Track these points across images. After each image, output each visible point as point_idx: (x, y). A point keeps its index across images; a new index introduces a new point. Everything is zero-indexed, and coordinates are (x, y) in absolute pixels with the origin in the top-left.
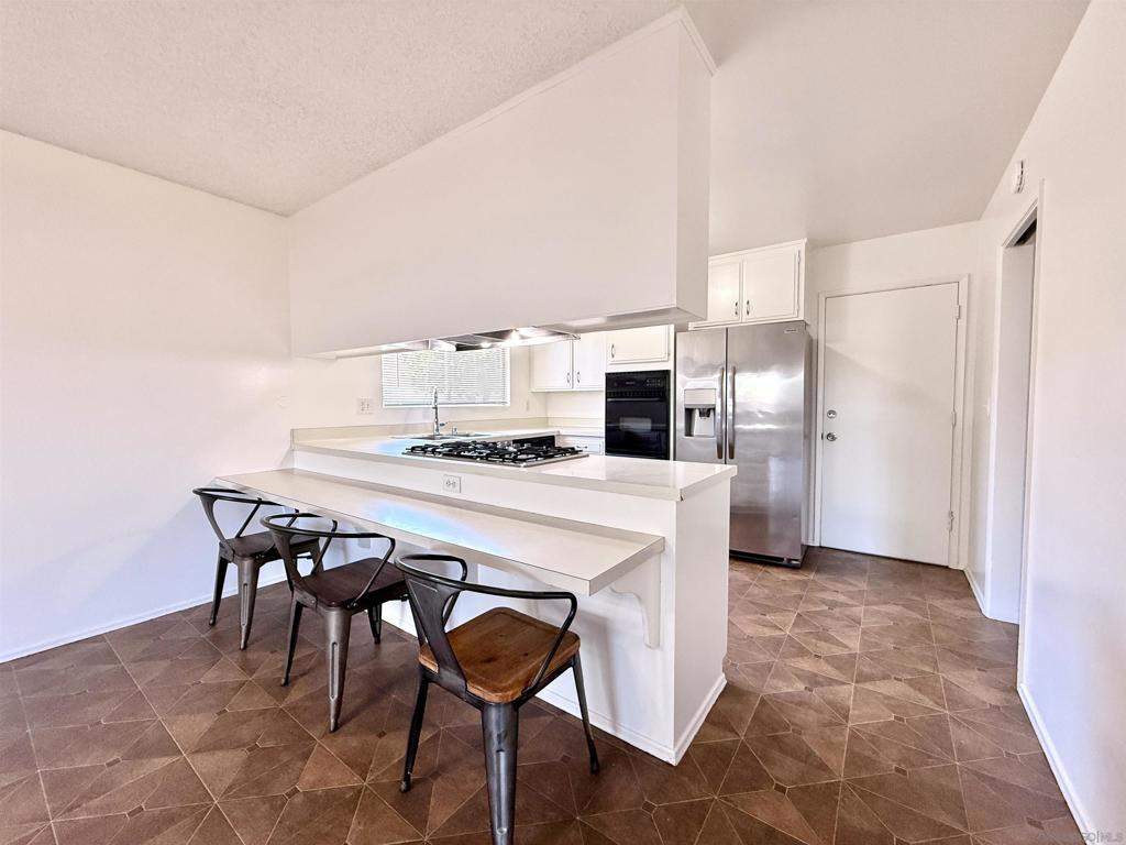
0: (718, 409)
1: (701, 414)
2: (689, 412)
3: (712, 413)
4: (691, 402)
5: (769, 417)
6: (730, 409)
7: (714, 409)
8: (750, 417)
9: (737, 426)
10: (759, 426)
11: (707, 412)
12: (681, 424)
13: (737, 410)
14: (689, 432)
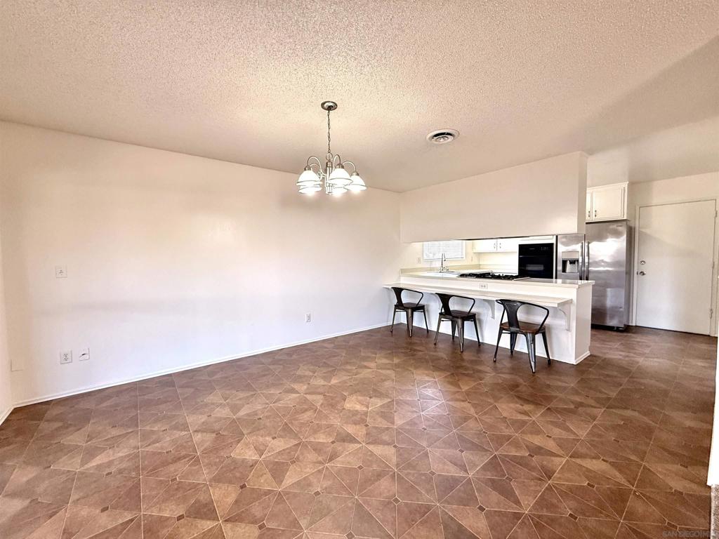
0: (580, 261)
1: (571, 263)
2: (564, 263)
3: (576, 263)
4: (565, 257)
5: (608, 264)
6: (586, 260)
7: (578, 261)
8: (597, 264)
9: (590, 269)
10: (601, 269)
11: (573, 262)
12: (560, 268)
13: (590, 261)
14: (564, 270)
